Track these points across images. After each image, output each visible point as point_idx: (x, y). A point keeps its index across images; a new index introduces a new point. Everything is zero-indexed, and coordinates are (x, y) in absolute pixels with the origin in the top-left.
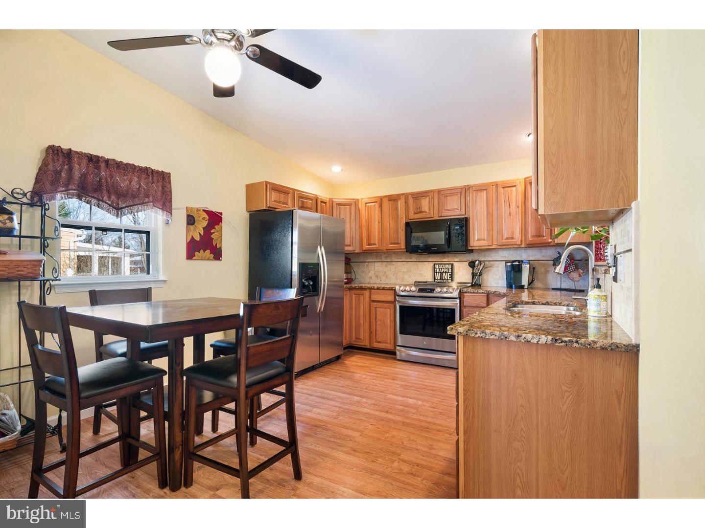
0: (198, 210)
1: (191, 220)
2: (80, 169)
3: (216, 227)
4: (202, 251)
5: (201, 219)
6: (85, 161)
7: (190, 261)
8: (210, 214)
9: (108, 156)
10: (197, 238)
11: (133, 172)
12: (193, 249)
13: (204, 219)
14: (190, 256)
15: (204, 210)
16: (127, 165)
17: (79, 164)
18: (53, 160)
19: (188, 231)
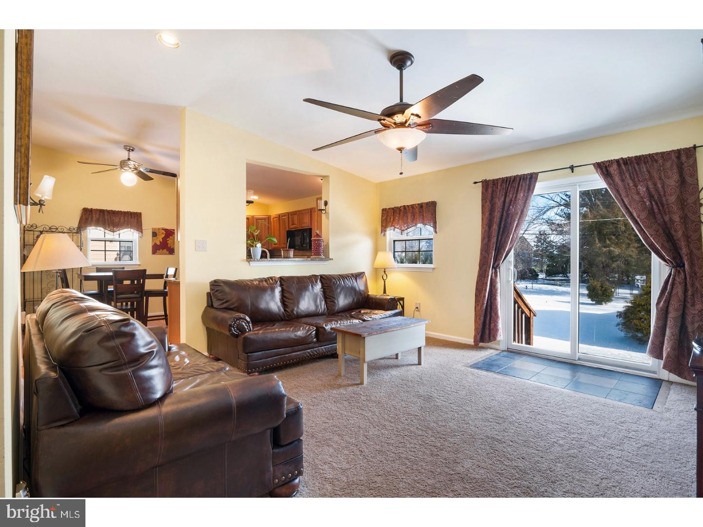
0: (159, 229)
1: (154, 234)
2: (96, 217)
3: (170, 237)
4: (161, 250)
5: (160, 233)
6: (98, 213)
7: (154, 255)
8: (166, 230)
9: (109, 209)
10: (158, 243)
11: (121, 214)
12: (156, 249)
13: (162, 233)
14: (154, 252)
15: (162, 229)
16: (118, 211)
17: (95, 214)
18: (85, 214)
19: (153, 240)
